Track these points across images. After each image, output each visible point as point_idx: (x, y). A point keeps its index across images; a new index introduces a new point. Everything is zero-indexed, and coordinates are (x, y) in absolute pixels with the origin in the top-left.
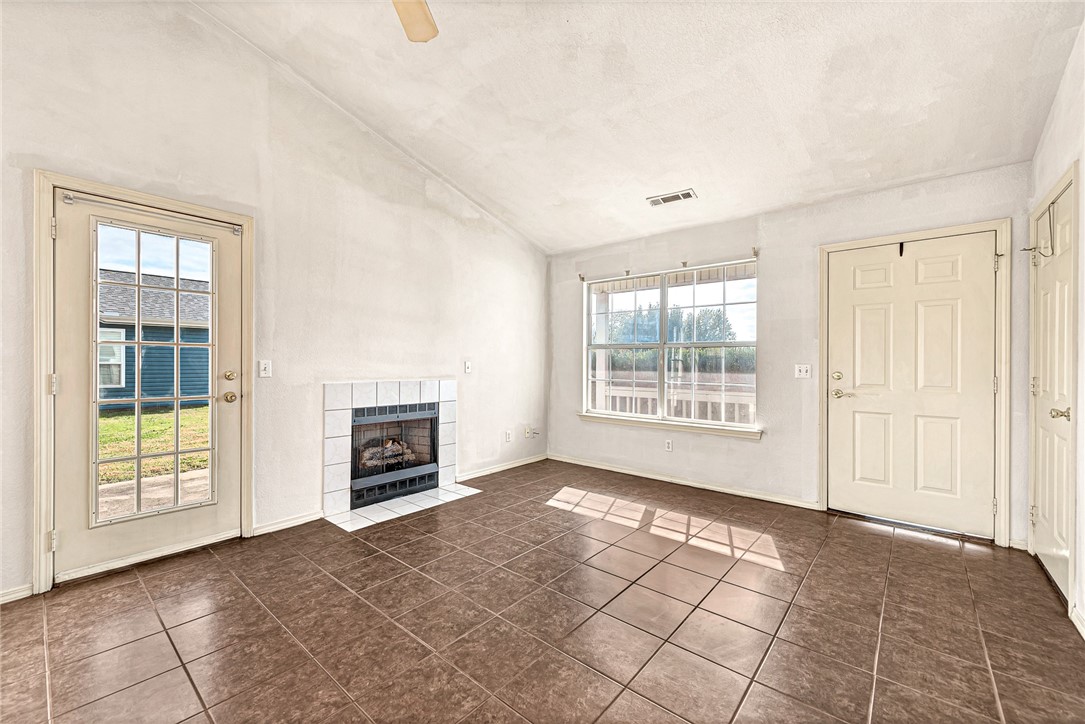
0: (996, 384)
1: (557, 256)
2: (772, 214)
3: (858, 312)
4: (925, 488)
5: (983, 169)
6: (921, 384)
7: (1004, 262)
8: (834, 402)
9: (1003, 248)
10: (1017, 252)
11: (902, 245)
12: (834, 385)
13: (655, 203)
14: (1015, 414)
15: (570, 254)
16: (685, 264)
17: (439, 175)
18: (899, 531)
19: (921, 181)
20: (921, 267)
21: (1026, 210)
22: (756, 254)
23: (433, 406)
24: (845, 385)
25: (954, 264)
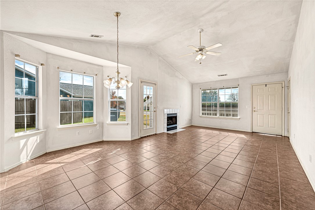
0: (282, 109)
1: (194, 84)
2: (241, 78)
3: (258, 96)
4: (270, 127)
5: (280, 73)
6: (269, 109)
7: (283, 88)
8: (254, 112)
9: (283, 86)
10: (285, 87)
11: (266, 85)
12: (254, 109)
13: (219, 76)
14: (285, 114)
15: (197, 84)
16: (223, 87)
17: (177, 71)
18: (265, 135)
19: (269, 74)
20: (269, 89)
21: (287, 80)
22: (238, 85)
23: (176, 114)
24: (256, 109)
25: (275, 89)
